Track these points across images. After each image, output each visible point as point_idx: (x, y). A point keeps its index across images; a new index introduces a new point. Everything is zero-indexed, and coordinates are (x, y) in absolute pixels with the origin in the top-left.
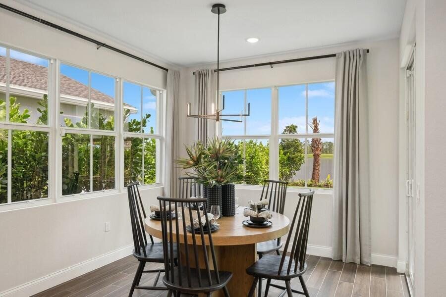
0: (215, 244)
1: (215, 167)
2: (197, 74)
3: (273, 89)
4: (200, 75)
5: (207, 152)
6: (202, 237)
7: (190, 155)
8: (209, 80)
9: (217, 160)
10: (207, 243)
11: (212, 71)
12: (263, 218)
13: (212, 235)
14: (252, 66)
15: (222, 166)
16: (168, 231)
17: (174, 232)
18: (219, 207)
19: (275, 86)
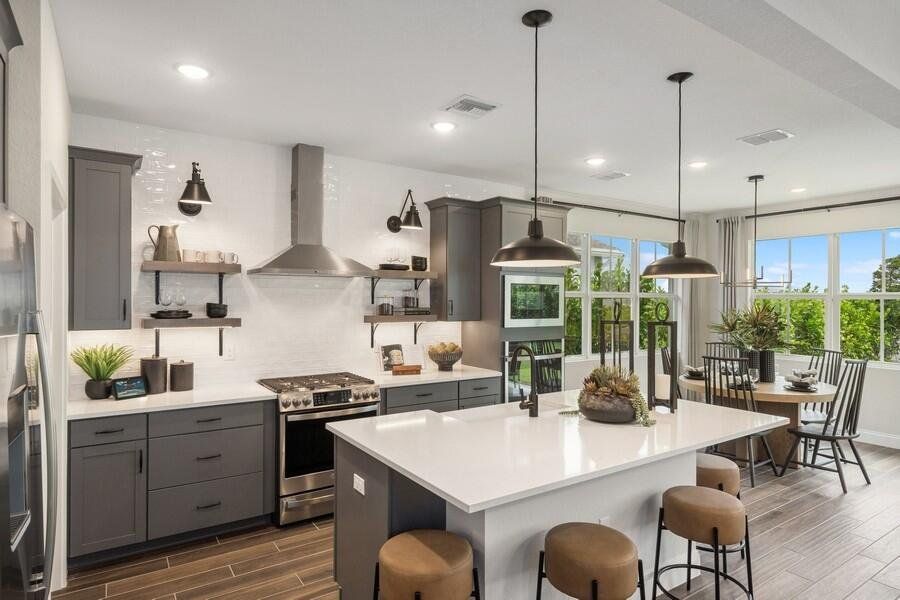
0: (755, 399)
1: (752, 333)
2: (722, 222)
3: (831, 237)
4: (725, 222)
5: (743, 318)
6: (744, 393)
7: (725, 320)
8: (739, 230)
9: (755, 326)
10: (749, 397)
11: (742, 218)
12: (807, 383)
13: (754, 392)
14: (800, 211)
15: (761, 332)
16: (712, 386)
17: (718, 386)
18: (757, 371)
19: (835, 234)
